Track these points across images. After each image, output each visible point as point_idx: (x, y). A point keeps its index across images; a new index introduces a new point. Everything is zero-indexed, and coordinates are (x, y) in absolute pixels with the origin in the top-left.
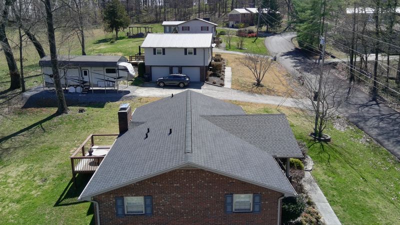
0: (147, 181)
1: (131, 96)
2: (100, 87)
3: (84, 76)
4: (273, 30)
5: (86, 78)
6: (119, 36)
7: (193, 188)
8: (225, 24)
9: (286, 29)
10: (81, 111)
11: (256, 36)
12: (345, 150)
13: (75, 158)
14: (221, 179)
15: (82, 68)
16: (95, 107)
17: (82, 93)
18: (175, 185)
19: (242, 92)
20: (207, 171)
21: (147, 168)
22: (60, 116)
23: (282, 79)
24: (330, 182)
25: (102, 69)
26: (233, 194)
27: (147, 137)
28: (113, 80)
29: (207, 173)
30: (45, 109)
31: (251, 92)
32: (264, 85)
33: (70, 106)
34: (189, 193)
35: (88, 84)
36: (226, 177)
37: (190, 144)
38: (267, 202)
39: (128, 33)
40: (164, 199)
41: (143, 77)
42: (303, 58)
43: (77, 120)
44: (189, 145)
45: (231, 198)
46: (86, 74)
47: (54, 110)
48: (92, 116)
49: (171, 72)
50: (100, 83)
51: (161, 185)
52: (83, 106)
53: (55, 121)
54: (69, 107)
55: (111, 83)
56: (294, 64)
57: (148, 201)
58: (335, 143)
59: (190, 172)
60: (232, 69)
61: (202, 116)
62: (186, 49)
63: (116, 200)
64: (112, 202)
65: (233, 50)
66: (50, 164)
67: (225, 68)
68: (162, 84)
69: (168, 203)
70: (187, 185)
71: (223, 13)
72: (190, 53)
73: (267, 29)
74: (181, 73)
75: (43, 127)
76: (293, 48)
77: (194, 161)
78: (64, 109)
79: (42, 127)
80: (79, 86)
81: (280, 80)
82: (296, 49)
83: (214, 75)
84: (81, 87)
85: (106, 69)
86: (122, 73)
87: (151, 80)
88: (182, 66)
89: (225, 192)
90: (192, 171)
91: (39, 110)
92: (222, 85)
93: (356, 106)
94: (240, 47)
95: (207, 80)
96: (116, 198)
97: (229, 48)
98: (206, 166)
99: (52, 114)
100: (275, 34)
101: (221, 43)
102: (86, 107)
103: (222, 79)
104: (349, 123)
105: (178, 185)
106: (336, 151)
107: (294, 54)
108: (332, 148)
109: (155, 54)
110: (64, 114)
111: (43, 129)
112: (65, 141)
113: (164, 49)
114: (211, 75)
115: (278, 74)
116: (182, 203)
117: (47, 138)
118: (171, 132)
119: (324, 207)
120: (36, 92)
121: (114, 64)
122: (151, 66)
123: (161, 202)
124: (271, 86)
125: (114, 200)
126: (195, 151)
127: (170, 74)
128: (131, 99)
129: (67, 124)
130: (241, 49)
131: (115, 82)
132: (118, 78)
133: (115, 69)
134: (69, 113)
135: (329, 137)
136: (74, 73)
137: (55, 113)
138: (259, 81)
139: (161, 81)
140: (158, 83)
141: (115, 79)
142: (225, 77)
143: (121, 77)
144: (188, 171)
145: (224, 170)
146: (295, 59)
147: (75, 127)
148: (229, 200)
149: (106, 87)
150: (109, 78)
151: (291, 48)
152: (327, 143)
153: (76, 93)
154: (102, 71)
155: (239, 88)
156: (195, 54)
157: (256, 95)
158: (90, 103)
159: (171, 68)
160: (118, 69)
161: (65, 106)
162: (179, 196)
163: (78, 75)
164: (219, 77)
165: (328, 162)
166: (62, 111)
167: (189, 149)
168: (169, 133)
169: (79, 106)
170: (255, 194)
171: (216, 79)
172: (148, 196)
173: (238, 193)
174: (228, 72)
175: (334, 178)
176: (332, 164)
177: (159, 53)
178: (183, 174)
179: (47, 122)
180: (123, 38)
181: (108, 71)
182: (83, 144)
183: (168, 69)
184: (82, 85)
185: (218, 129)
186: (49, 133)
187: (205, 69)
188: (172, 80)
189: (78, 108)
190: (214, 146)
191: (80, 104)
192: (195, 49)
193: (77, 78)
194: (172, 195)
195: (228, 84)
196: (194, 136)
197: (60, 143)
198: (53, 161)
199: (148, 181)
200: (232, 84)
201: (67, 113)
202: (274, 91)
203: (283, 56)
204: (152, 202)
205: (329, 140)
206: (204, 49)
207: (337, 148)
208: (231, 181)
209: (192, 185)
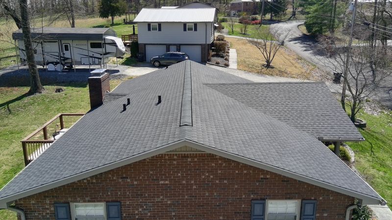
0: (110, 176)
1: (120, 75)
2: (84, 64)
3: (65, 52)
4: (277, 19)
5: (67, 54)
6: (115, 23)
7: (194, 187)
8: (226, 14)
9: (291, 17)
10: (58, 91)
11: (259, 24)
12: (387, 138)
13: (27, 142)
14: (245, 172)
15: (63, 42)
16: (76, 86)
17: (63, 72)
18: (162, 182)
19: (250, 73)
20: (221, 158)
21: (112, 152)
22: (32, 96)
23: (293, 62)
24: (382, 178)
25: (85, 42)
26: (264, 200)
27: (125, 109)
28: (99, 56)
29: (220, 162)
30: (16, 88)
31: (260, 73)
32: (275, 67)
33: (46, 85)
34: (186, 197)
35: (69, 61)
36: (255, 169)
37: (189, 113)
38: (325, 215)
39: (124, 20)
40: (142, 207)
41: (136, 57)
42: (313, 43)
43: (51, 100)
44: (187, 114)
45: (262, 205)
46: (67, 49)
47: (27, 89)
48: (71, 96)
49: (168, 50)
50: (84, 60)
51: (135, 183)
52: (62, 86)
53: (25, 101)
54: (44, 87)
55: (97, 60)
56: (305, 49)
57: (114, 211)
58: (372, 129)
59: (189, 160)
60: (237, 51)
61: (206, 84)
62: (185, 24)
63: (56, 208)
64: (48, 211)
65: (236, 35)
66: (6, 152)
67: (229, 50)
68: (157, 64)
69: (149, 214)
70: (184, 182)
71: (224, 3)
72: (190, 29)
73: (271, 17)
74: (179, 51)
75: (10, 108)
76: (301, 34)
77: (196, 139)
78: (38, 88)
79: (8, 108)
80: (58, 63)
81: (292, 63)
82: (304, 35)
83: (217, 55)
84: (62, 64)
85: (91, 44)
86: (109, 48)
87: (146, 61)
88: (180, 45)
89: (252, 196)
90: (193, 156)
91: (10, 89)
92: (227, 65)
93: (386, 89)
94: (243, 32)
95: (209, 60)
96: (56, 204)
97: (232, 33)
98: (219, 147)
99: (23, 94)
100: (279, 22)
101: (223, 28)
102: (65, 86)
103: (226, 60)
104: (383, 107)
105: (167, 182)
106: (377, 139)
107: (303, 39)
108: (372, 135)
109: (149, 29)
110: (38, 94)
111: (9, 110)
112: (31, 125)
113: (160, 24)
114: (213, 56)
115: (288, 57)
116: (173, 214)
117: (12, 120)
118: (160, 102)
119: (385, 215)
120: (10, 71)
121: (100, 36)
122: (145, 45)
123: (136, 212)
124: (283, 68)
125: (52, 209)
126: (198, 124)
127: (167, 52)
128: (119, 79)
129: (38, 105)
130: (244, 34)
131: (101, 59)
132: (104, 54)
133: (101, 43)
134: (44, 92)
135: (364, 122)
136: (53, 48)
137: (27, 92)
138: (268, 62)
139: (156, 60)
140: (153, 63)
141: (101, 55)
142: (230, 57)
143: (109, 53)
144: (185, 157)
145: (252, 157)
146: (305, 44)
147: (47, 109)
148: (257, 210)
149: (90, 64)
150: (94, 53)
151: (298, 34)
152: (363, 130)
153: (56, 71)
154: (86, 45)
155: (246, 69)
156: (196, 30)
157: (267, 76)
158: (71, 82)
159: (168, 47)
160: (105, 44)
161: (39, 84)
162: (169, 202)
163: (58, 51)
164: (223, 57)
165: (372, 151)
166: (35, 90)
167: (188, 120)
168: (157, 102)
169: (57, 85)
170: (304, 201)
171: (219, 60)
172: (113, 201)
173: (275, 197)
174: (233, 54)
175: (385, 172)
176: (377, 154)
177: (154, 29)
178: (175, 162)
179: (16, 103)
180: (119, 24)
181: (94, 46)
182: (45, 125)
183: (164, 47)
184: (63, 62)
185: (231, 101)
186: (14, 115)
187: (207, 47)
188: (169, 59)
189: (56, 87)
190: (228, 120)
191: (58, 84)
192: (196, 24)
193: (57, 54)
194: (157, 200)
195: (233, 65)
196: (196, 104)
197: (26, 127)
198: (11, 148)
199: (113, 176)
200: (238, 65)
201: (40, 93)
202: (286, 73)
203: (291, 41)
204: (121, 213)
205: (364, 125)
206: (206, 23)
207: (376, 135)
208: (262, 176)
209: (193, 182)
